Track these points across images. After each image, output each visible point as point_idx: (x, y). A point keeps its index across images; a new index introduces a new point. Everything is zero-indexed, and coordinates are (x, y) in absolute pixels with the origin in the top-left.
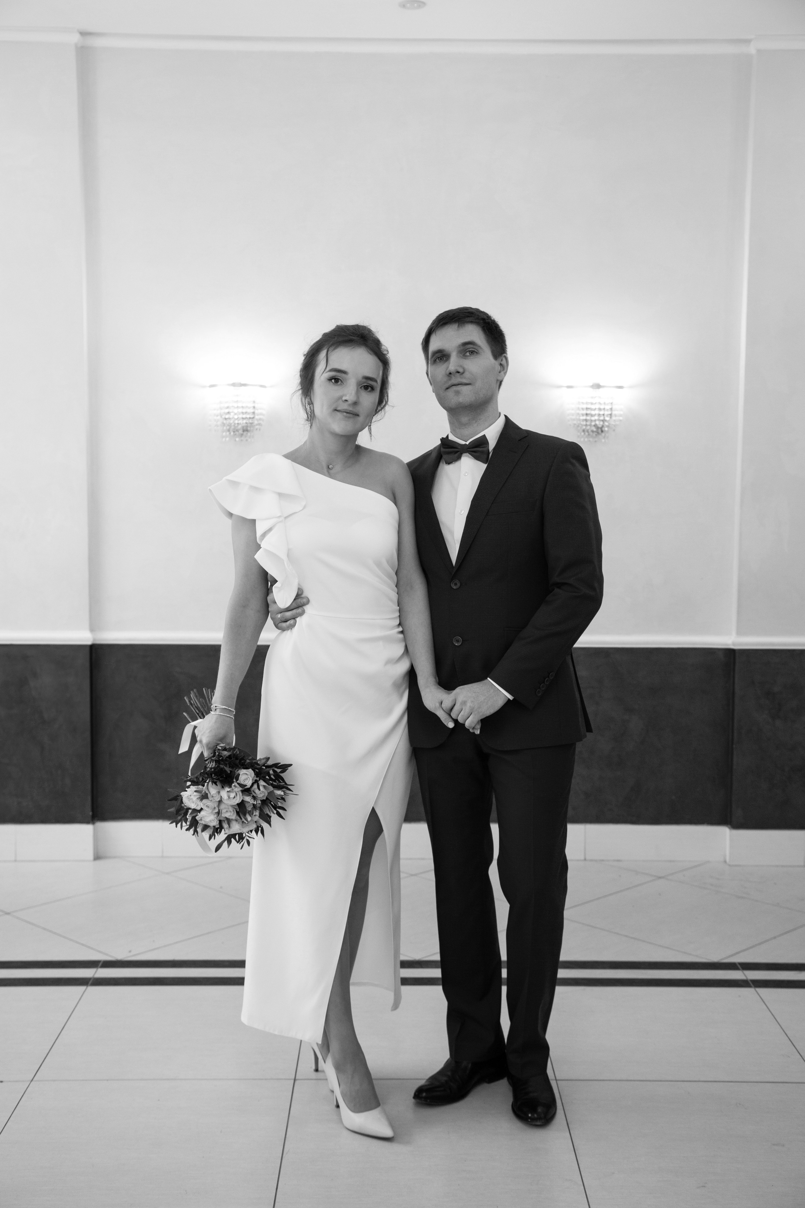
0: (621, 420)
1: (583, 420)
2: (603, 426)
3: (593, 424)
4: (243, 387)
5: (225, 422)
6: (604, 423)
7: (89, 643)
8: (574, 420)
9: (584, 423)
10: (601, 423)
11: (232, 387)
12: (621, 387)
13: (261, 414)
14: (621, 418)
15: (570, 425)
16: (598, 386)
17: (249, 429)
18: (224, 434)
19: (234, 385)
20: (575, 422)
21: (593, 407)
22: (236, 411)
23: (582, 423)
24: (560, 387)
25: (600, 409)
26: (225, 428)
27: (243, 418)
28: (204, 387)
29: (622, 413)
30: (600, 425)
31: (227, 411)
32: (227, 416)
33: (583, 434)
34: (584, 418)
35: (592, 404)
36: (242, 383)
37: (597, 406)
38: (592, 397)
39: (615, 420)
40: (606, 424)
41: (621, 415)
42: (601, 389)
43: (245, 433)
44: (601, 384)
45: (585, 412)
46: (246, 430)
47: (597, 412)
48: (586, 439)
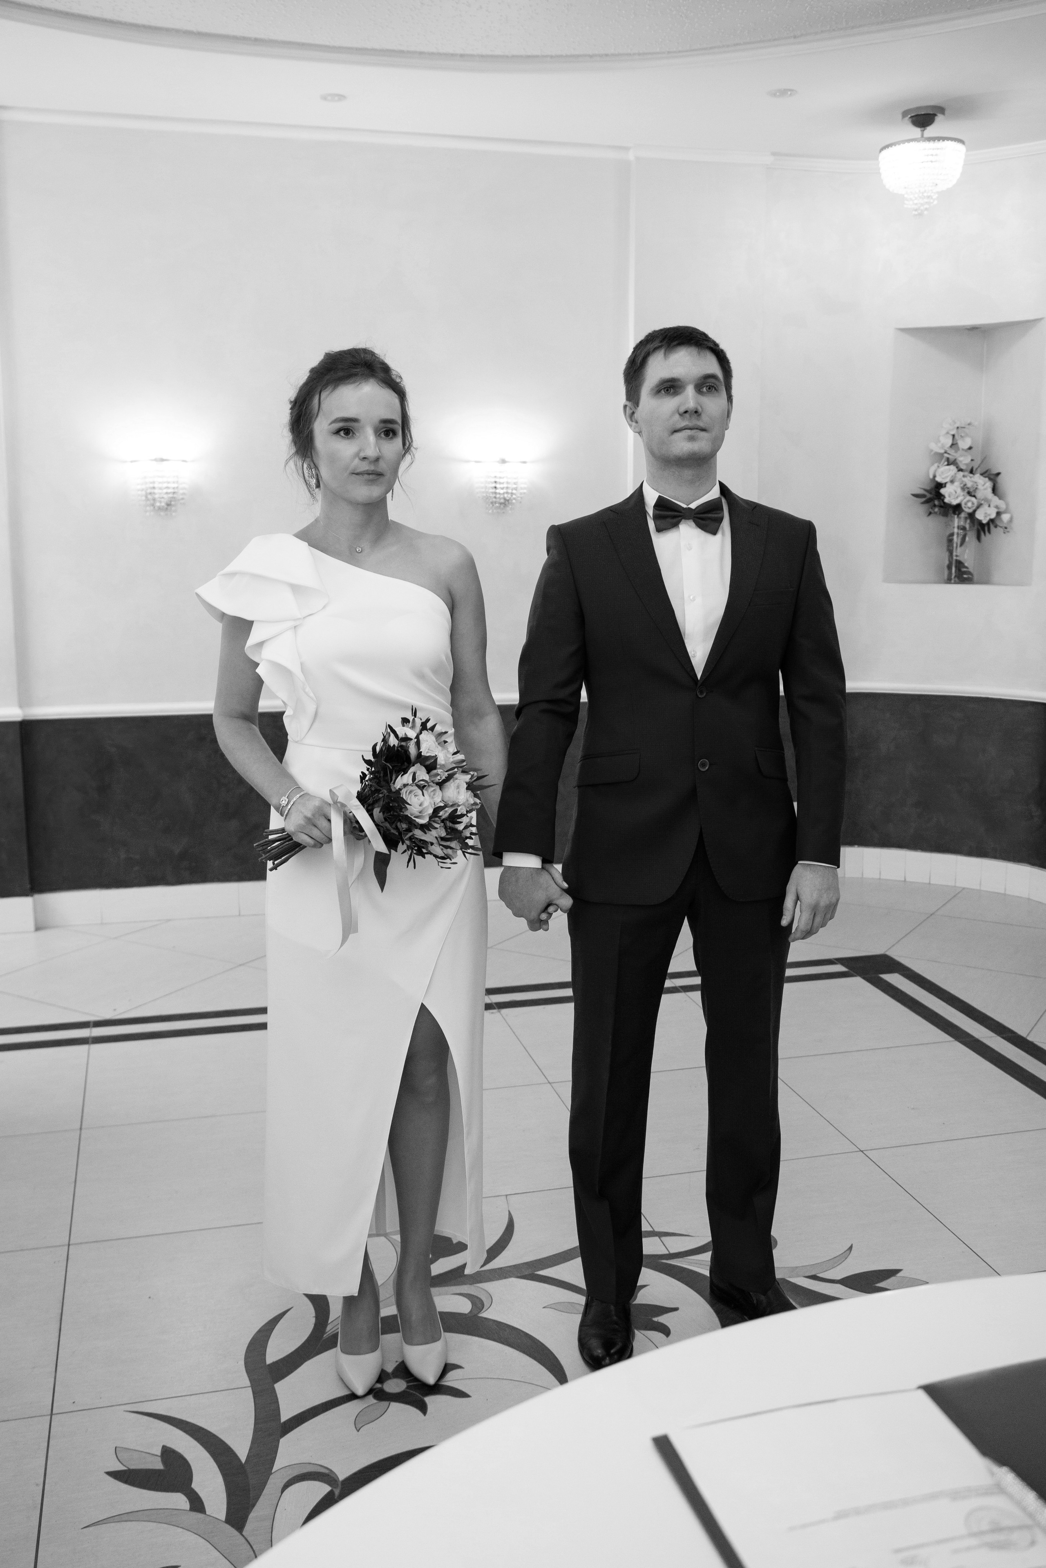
0: (524, 493)
1: (492, 493)
2: (510, 498)
3: (502, 496)
4: (164, 462)
5: (149, 497)
6: (512, 496)
7: (19, 719)
8: (483, 492)
9: (494, 495)
10: (509, 496)
11: (155, 462)
12: (525, 462)
13: (184, 489)
14: (525, 491)
15: (479, 497)
16: (503, 461)
17: (172, 503)
18: (148, 508)
19: (156, 460)
20: (485, 495)
21: (502, 481)
22: (160, 485)
23: (491, 495)
24: (468, 461)
25: (508, 483)
26: (148, 502)
27: (167, 493)
28: (125, 462)
29: (526, 486)
30: (508, 497)
31: (152, 485)
32: (152, 491)
33: (491, 505)
34: (494, 490)
35: (500, 478)
36: (164, 458)
37: (505, 480)
38: (500, 472)
39: (521, 494)
40: (514, 496)
41: (525, 488)
42: (506, 464)
43: (169, 508)
44: (507, 460)
45: (494, 485)
46: (168, 505)
47: (505, 485)
48: (495, 511)
